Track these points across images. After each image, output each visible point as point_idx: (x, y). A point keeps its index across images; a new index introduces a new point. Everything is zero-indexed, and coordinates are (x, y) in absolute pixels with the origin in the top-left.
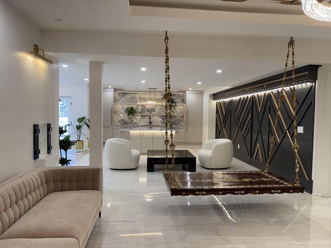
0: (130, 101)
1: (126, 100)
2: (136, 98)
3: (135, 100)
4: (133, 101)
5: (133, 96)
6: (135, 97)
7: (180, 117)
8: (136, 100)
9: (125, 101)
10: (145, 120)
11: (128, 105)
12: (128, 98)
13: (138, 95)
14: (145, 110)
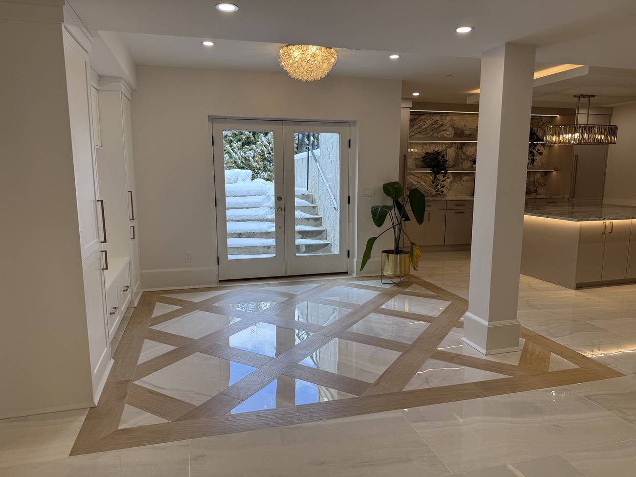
0: (429, 135)
1: (420, 133)
2: (443, 128)
3: (441, 131)
4: (435, 134)
5: (437, 120)
6: (441, 123)
7: (538, 176)
8: (442, 133)
9: (418, 136)
10: (462, 186)
11: (425, 146)
12: (424, 127)
13: (448, 118)
14: (462, 158)
